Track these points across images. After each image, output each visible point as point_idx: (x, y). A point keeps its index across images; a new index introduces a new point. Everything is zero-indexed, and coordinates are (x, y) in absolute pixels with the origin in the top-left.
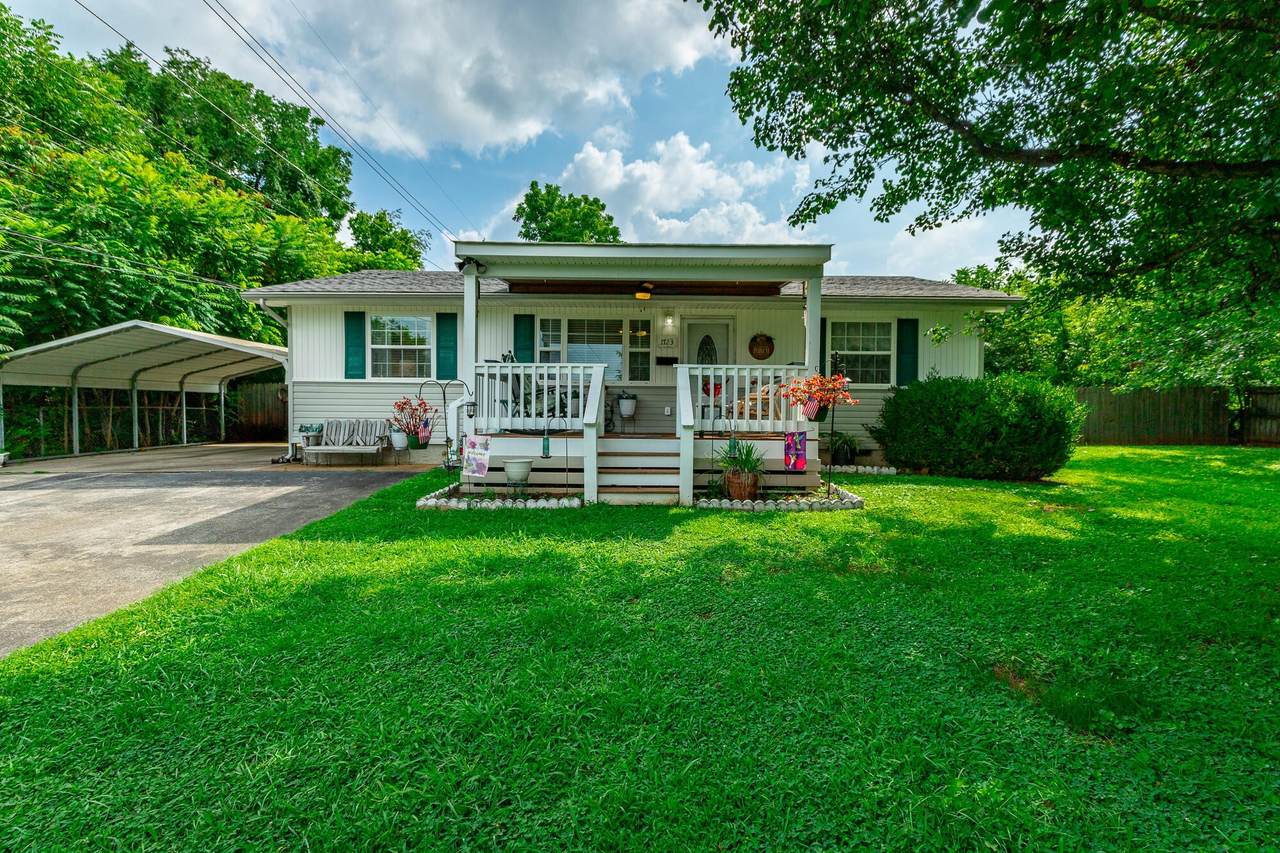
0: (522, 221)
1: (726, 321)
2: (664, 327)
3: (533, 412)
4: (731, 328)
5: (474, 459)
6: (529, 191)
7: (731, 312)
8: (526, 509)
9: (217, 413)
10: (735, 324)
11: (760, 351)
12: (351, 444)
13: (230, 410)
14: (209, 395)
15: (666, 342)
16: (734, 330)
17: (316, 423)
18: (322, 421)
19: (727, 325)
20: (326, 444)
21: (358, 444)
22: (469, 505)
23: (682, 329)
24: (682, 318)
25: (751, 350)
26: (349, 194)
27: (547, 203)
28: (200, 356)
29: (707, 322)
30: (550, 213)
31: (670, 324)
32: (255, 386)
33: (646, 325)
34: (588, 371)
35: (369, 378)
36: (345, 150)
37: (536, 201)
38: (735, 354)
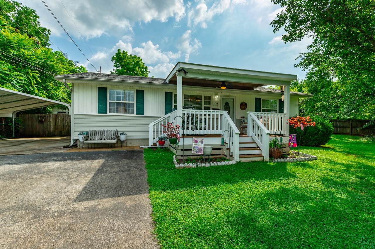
0: (114, 62)
1: (233, 98)
2: (215, 99)
3: (199, 128)
4: (235, 100)
5: (197, 147)
6: (117, 52)
7: (235, 95)
8: (218, 166)
9: (11, 126)
10: (236, 99)
11: (243, 107)
12: (101, 139)
13: (17, 125)
14: (6, 119)
15: (216, 103)
16: (236, 101)
17: (85, 131)
18: (88, 130)
19: (233, 99)
20: (91, 140)
21: (104, 139)
22: (197, 166)
23: (220, 100)
24: (220, 96)
25: (240, 107)
26: (49, 45)
27: (124, 56)
28: (11, 102)
29: (228, 97)
30: (125, 60)
31: (217, 97)
32: (27, 115)
33: (209, 98)
34: (222, 113)
35: (108, 114)
36: (47, 28)
37: (120, 56)
38: (236, 108)
